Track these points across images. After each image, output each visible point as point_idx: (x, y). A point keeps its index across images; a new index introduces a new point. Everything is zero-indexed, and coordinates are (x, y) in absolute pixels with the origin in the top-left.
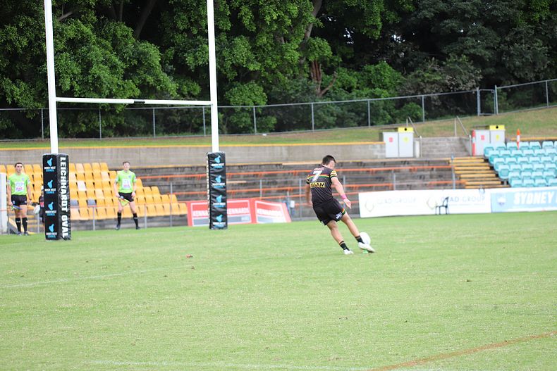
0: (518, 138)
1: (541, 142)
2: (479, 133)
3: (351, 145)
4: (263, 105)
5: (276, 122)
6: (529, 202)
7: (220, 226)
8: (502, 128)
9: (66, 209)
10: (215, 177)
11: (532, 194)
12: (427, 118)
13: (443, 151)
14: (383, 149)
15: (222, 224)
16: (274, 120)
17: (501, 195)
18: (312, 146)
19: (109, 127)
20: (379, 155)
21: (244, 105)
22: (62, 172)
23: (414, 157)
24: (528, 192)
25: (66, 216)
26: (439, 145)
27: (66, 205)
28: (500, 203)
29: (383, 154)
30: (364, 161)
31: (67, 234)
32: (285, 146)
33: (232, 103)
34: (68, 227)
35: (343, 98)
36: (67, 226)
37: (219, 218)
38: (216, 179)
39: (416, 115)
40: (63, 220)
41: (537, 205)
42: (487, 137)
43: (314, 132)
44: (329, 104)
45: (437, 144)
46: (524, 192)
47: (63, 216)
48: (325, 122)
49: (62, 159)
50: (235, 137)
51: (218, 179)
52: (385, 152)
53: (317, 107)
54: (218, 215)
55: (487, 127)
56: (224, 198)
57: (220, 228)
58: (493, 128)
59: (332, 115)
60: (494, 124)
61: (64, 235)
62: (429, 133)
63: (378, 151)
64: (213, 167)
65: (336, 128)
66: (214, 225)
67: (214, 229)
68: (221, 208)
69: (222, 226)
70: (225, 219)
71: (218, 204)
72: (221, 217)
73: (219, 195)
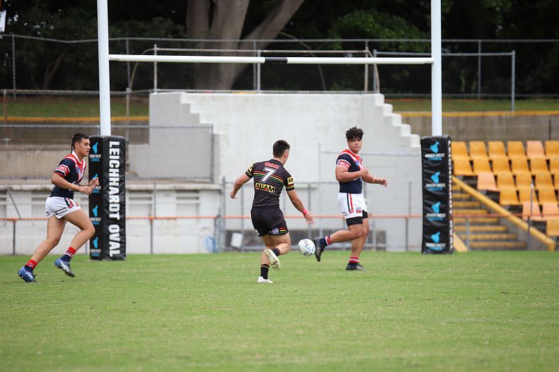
7: (437, 249)
9: (117, 216)
10: (431, 175)
15: (440, 246)
22: (111, 162)
25: (117, 226)
27: (118, 209)
31: (118, 252)
34: (120, 242)
36: (118, 239)
37: (436, 237)
38: (433, 177)
40: (111, 231)
47: (111, 226)
49: (112, 143)
51: (435, 178)
54: (435, 233)
56: (443, 206)
57: (435, 252)
61: (112, 253)
64: (427, 158)
66: (428, 248)
67: (427, 253)
68: (439, 221)
69: (441, 249)
70: (445, 238)
71: (435, 215)
72: (440, 236)
73: (436, 202)
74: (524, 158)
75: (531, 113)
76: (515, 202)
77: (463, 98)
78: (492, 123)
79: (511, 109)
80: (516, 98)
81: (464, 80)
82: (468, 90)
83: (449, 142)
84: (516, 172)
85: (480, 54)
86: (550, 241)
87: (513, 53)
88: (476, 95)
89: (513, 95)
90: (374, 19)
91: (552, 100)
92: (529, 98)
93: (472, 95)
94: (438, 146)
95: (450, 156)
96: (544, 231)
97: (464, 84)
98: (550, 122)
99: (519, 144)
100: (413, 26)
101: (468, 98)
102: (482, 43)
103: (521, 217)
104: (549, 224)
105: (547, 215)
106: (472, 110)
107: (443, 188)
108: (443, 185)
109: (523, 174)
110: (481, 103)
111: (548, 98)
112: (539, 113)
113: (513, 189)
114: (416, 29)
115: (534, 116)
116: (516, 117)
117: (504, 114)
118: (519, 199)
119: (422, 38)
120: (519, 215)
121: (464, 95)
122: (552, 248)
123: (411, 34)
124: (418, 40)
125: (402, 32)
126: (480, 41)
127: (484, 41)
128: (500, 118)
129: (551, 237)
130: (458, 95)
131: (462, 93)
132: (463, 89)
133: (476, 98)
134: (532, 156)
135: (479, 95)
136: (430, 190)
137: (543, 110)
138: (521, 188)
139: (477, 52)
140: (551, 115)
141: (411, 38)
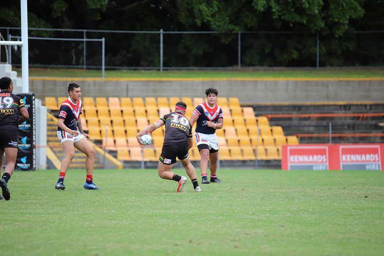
7: (24, 168)
15: (26, 166)
37: (24, 160)
54: (23, 157)
56: (29, 139)
57: (24, 170)
66: (18, 167)
67: (18, 170)
68: (26, 149)
69: (27, 168)
70: (30, 160)
71: (23, 145)
72: (26, 159)
73: (24, 137)
74: (106, 109)
75: (115, 79)
76: (98, 138)
77: (74, 68)
78: (89, 86)
79: (102, 77)
80: (106, 69)
81: (74, 57)
82: (77, 63)
83: (33, 97)
84: (113, 118)
85: (85, 40)
86: (119, 164)
87: (103, 40)
88: (83, 67)
89: (103, 67)
90: (14, 14)
91: (133, 71)
92: (118, 69)
93: (80, 66)
94: (26, 100)
95: (34, 106)
96: (116, 157)
97: (74, 59)
98: (127, 86)
99: (104, 100)
100: (41, 19)
101: (78, 68)
102: (86, 32)
103: (101, 148)
104: (119, 152)
105: (119, 146)
106: (78, 77)
107: (29, 128)
108: (29, 126)
109: (105, 119)
110: (84, 72)
111: (130, 69)
112: (120, 79)
113: (97, 129)
114: (44, 21)
115: (117, 82)
116: (105, 82)
117: (98, 79)
118: (101, 136)
119: (47, 28)
120: (100, 146)
121: (76, 66)
122: (121, 168)
123: (40, 25)
124: (44, 29)
125: (34, 23)
126: (85, 31)
127: (88, 31)
128: (95, 82)
129: (120, 161)
130: (71, 66)
131: (74, 65)
132: (74, 63)
133: (82, 68)
134: (112, 108)
135: (85, 67)
136: (20, 128)
137: (124, 77)
138: (103, 128)
139: (83, 38)
140: (128, 81)
141: (40, 27)
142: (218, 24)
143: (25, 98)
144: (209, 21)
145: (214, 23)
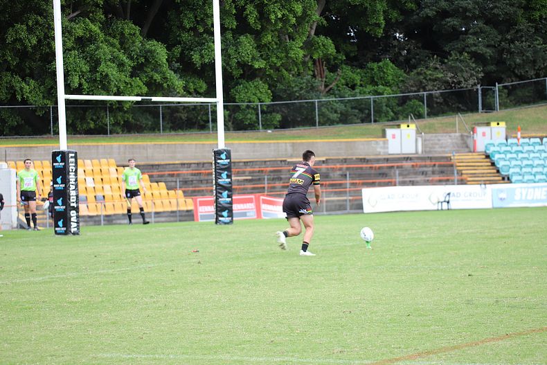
0: (519, 135)
1: (542, 138)
2: (480, 130)
3: (355, 142)
4: (268, 102)
5: (281, 119)
6: (529, 198)
7: (226, 221)
8: (503, 124)
9: (75, 205)
10: (221, 173)
11: (532, 190)
12: (429, 115)
13: (445, 147)
14: (386, 146)
15: (228, 220)
16: (278, 117)
17: (502, 191)
18: (317, 143)
19: (117, 124)
20: (382, 151)
21: (250, 102)
22: (71, 168)
23: (417, 153)
24: (528, 188)
25: (74, 212)
26: (441, 142)
27: (75, 200)
28: (501, 199)
29: (386, 150)
30: (367, 157)
31: (76, 229)
32: (289, 143)
33: (237, 101)
34: (77, 223)
35: (347, 96)
36: (76, 221)
37: (225, 214)
39: (418, 112)
40: (72, 215)
41: (538, 201)
42: (488, 134)
43: (318, 129)
44: (333, 101)
45: (439, 140)
46: (525, 188)
47: (72, 212)
48: (329, 119)
49: (70, 155)
50: (241, 133)
51: (224, 175)
52: (387, 148)
53: (321, 104)
54: (224, 211)
55: (488, 124)
56: (230, 193)
57: (226, 223)
58: (494, 124)
59: (336, 112)
60: (495, 121)
61: (73, 230)
62: (431, 130)
63: (381, 148)
64: (218, 163)
65: (340, 125)
66: (220, 221)
67: (220, 224)
68: (226, 203)
70: (231, 214)
71: (224, 199)
72: (227, 213)
94: (225, 155)
107: (229, 182)
136: (220, 183)
142: (34, 99)
143: (225, 153)
144: (28, 97)
145: (31, 99)
